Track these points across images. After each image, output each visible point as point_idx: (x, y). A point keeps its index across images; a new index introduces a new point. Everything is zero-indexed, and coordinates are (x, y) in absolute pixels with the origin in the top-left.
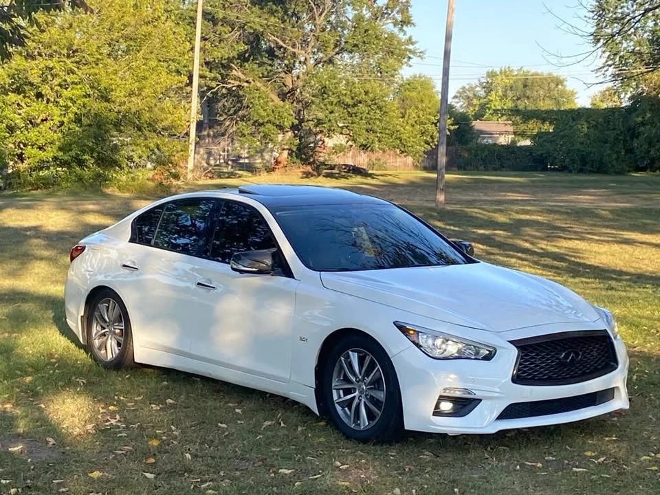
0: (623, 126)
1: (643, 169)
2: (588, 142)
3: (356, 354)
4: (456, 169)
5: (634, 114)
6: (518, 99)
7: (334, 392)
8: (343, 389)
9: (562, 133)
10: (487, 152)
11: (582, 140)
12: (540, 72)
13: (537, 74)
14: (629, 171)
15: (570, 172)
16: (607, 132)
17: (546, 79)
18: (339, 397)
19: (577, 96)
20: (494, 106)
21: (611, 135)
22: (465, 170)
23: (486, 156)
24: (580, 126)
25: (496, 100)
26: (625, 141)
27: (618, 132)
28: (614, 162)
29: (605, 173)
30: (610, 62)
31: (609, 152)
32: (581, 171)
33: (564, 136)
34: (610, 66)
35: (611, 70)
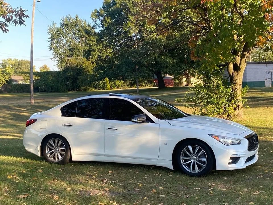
0: (64, 77)
1: (71, 91)
2: (53, 82)
3: (191, 147)
4: (7, 93)
5: (67, 73)
6: (17, 68)
7: (181, 161)
8: (184, 160)
9: (43, 79)
10: (17, 87)
11: (50, 81)
12: (24, 60)
13: (23, 60)
14: (67, 91)
15: (48, 92)
16: (59, 79)
17: (26, 62)
18: (183, 163)
19: (35, 68)
20: (8, 71)
21: (61, 79)
22: (10, 93)
23: (17, 88)
24: (49, 77)
25: (9, 69)
26: (65, 81)
27: (63, 79)
28: (62, 89)
29: (59, 92)
30: (56, 56)
31: (60, 85)
32: (51, 92)
33: (44, 81)
34: (56, 57)
35: (57, 59)
